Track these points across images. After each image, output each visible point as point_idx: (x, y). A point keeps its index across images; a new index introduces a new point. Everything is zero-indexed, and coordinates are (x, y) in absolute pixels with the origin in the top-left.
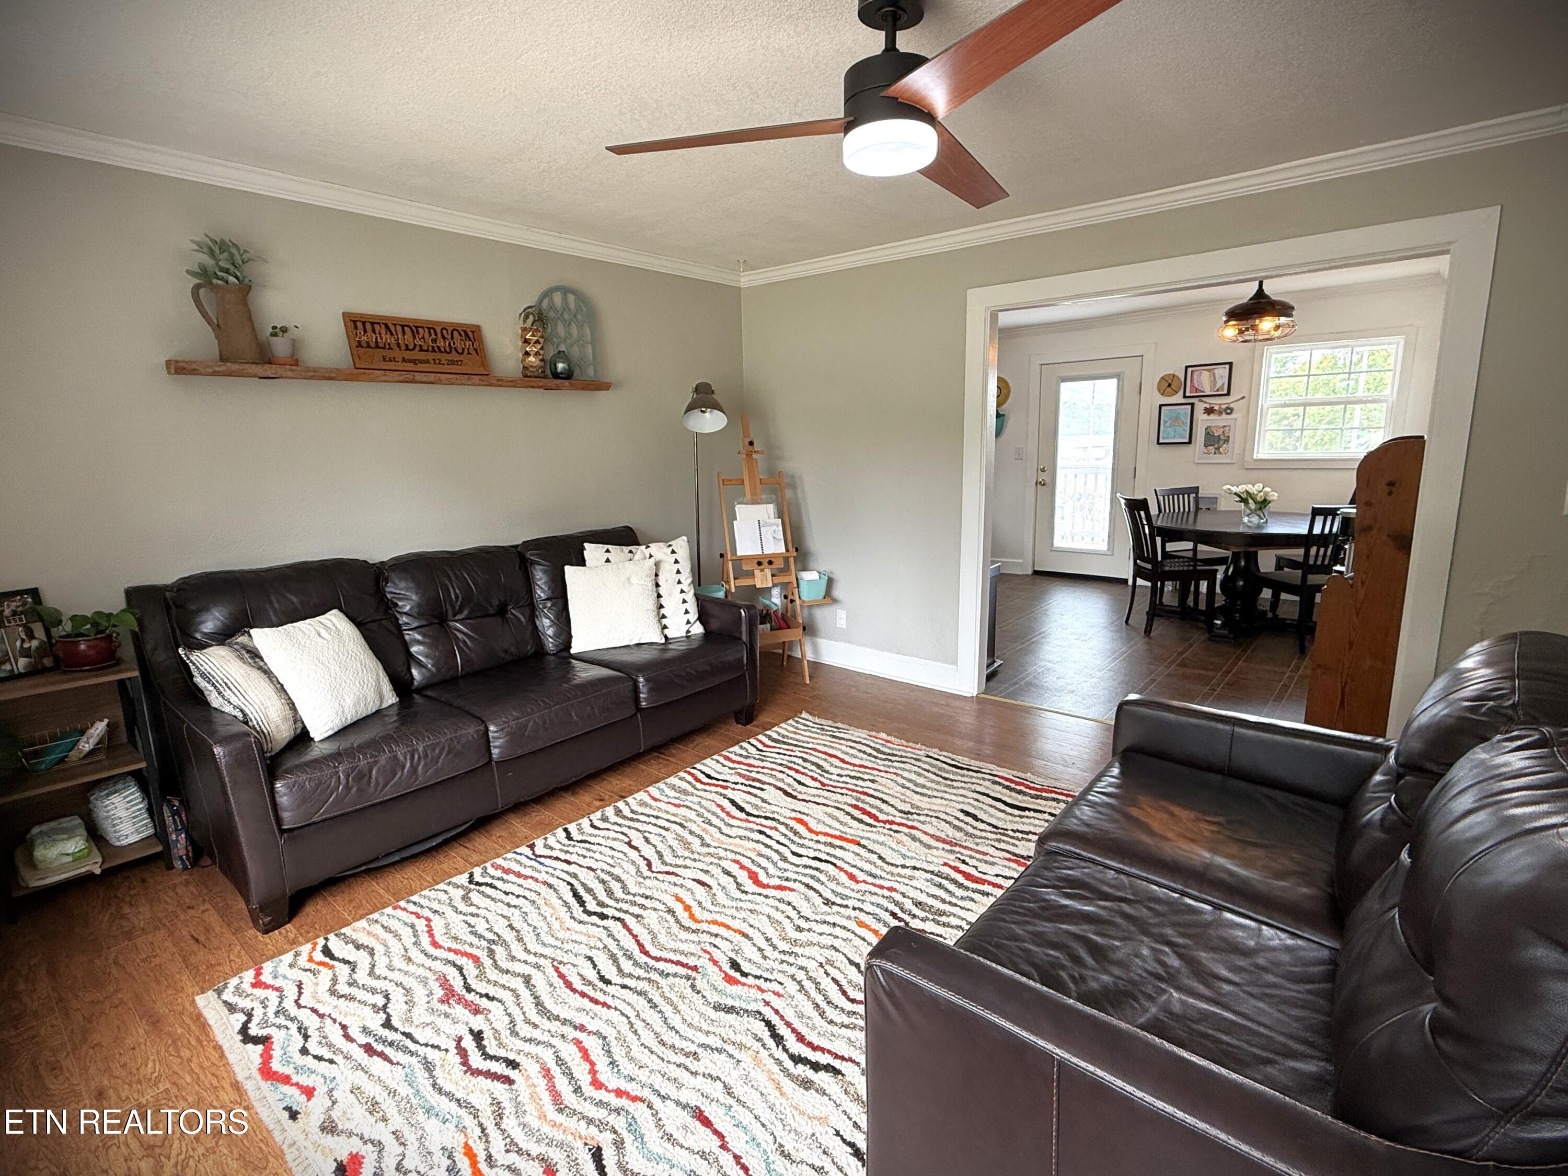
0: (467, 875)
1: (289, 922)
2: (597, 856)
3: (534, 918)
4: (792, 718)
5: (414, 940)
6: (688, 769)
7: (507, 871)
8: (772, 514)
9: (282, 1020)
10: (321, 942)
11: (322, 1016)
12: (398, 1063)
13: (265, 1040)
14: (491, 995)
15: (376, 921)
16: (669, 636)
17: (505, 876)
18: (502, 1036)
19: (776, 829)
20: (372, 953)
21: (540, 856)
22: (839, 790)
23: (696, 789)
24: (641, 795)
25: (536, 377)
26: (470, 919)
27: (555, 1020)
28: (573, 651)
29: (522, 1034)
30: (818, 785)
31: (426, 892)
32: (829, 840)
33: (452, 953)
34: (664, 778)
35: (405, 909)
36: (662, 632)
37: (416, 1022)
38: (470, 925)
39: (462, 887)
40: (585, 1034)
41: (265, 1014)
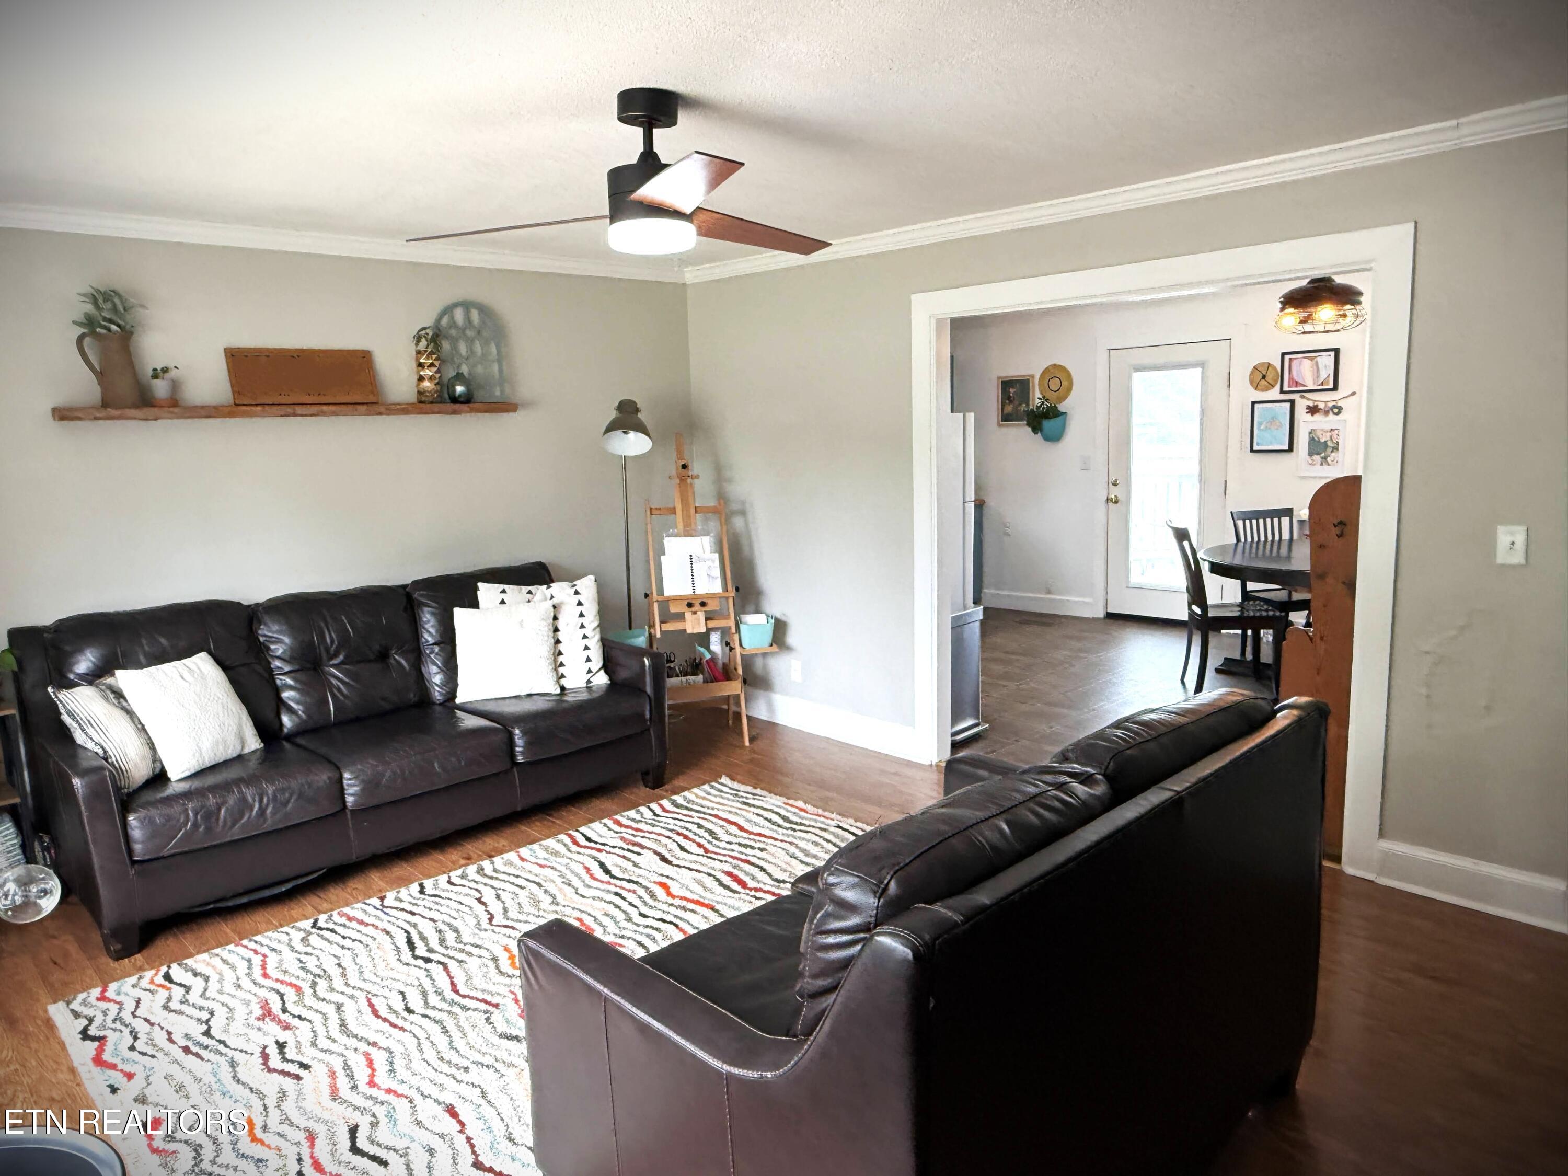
0: (312, 921)
1: (139, 952)
2: (443, 909)
3: (363, 959)
4: (708, 782)
5: (247, 971)
6: (571, 832)
7: (350, 919)
8: (708, 548)
9: (118, 1025)
10: (164, 969)
11: (152, 1024)
12: (209, 1061)
13: (101, 1039)
14: (303, 1017)
15: (217, 955)
16: (567, 686)
17: (348, 923)
18: (303, 1047)
19: (634, 892)
20: (207, 979)
21: (387, 907)
22: (721, 857)
23: (570, 851)
24: (511, 856)
25: (432, 403)
26: (304, 958)
27: (353, 1037)
28: (458, 701)
29: (320, 1046)
30: (701, 851)
31: (270, 934)
32: (684, 903)
33: (279, 983)
34: (540, 840)
35: (246, 947)
36: (558, 682)
37: (232, 1032)
38: (301, 962)
39: (305, 930)
40: (376, 1049)
41: (104, 1020)
